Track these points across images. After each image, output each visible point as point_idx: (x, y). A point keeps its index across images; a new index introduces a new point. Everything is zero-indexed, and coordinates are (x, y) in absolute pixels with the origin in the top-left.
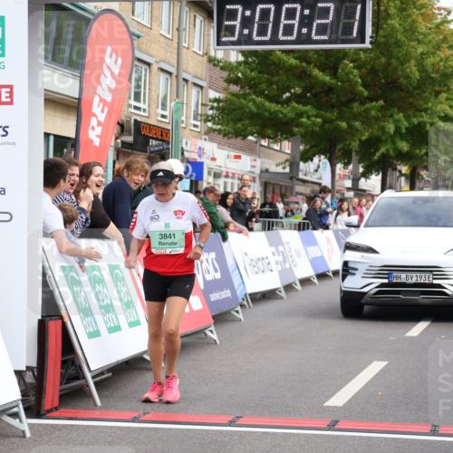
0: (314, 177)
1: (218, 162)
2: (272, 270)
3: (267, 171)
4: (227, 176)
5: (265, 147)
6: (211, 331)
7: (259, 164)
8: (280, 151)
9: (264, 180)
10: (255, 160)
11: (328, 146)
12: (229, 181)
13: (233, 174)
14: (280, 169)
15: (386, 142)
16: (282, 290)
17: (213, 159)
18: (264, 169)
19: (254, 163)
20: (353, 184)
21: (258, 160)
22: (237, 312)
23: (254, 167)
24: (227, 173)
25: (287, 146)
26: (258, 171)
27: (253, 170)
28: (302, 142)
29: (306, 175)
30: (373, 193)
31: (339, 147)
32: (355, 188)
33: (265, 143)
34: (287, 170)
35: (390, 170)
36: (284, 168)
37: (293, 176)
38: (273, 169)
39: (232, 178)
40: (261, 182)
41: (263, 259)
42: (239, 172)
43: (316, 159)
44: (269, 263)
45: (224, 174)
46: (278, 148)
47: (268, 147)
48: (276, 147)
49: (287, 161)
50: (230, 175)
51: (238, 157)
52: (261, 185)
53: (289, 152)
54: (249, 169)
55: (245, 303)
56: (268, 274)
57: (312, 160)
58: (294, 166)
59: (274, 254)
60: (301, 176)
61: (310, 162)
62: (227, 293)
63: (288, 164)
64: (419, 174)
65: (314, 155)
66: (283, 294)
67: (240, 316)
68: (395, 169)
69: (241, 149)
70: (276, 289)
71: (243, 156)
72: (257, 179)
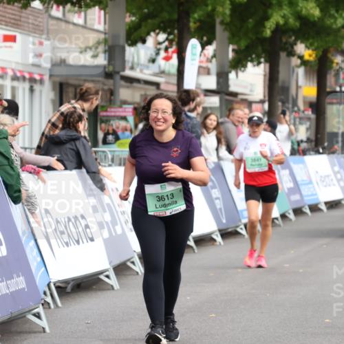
0: (146, 71)
2: (92, 240)
3: (63, 62)
5: (58, 19)
8: (84, 27)
9: (58, 80)
10: (41, 43)
11: (175, 16)
14: (86, 59)
16: (112, 274)
18: (57, 59)
19: (40, 49)
20: (218, 83)
21: (46, 43)
23: (39, 55)
25: (96, 17)
26: (46, 64)
28: (128, 11)
29: (132, 68)
30: (250, 98)
31: (196, 16)
32: (222, 89)
33: (57, 12)
34: (102, 60)
35: (283, 55)
36: (95, 56)
37: (113, 73)
40: (54, 84)
42: (13, 66)
43: (150, 41)
46: (81, 21)
48: (78, 19)
49: (99, 43)
51: (12, 39)
52: (54, 89)
53: (101, 27)
54: (31, 59)
56: (86, 246)
57: (144, 42)
58: (114, 51)
59: (95, 209)
60: (128, 73)
61: (140, 45)
62: (18, 283)
63: (101, 48)
65: (148, 34)
66: (113, 281)
67: (43, 323)
68: (291, 53)
69: (16, 24)
70: (101, 273)
71: (19, 37)
72: (46, 78)
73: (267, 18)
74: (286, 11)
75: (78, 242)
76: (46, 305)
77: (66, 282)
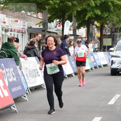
0: (54, 30)
1: (7, 24)
2: (39, 76)
3: (31, 27)
4: (11, 31)
5: (29, 16)
6: (14, 107)
7: (27, 24)
8: (37, 18)
9: (29, 32)
10: (25, 22)
11: (61, 15)
12: (13, 33)
13: (14, 29)
14: (37, 27)
15: (90, 11)
17: (4, 23)
18: (29, 27)
19: (24, 24)
20: (73, 33)
22: (25, 97)
23: (24, 26)
24: (11, 29)
25: (40, 15)
26: (26, 28)
27: (24, 27)
28: (48, 13)
29: (50, 29)
30: (82, 37)
31: (67, 14)
33: (29, 14)
34: (41, 27)
35: (91, 25)
36: (39, 26)
37: (44, 30)
38: (34, 26)
39: (14, 32)
40: (28, 33)
41: (35, 70)
42: (17, 29)
44: (38, 72)
45: (10, 30)
46: (36, 16)
47: (31, 16)
49: (41, 22)
50: (13, 30)
51: (17, 21)
52: (28, 35)
53: (41, 18)
54: (22, 27)
55: (28, 92)
57: (53, 22)
58: (45, 24)
60: (49, 30)
62: (19, 88)
63: (41, 24)
64: (105, 26)
65: (54, 20)
67: (26, 99)
68: (93, 24)
69: (18, 17)
70: (42, 85)
71: (19, 21)
72: (26, 32)
73: (86, 15)
74: (92, 13)
75: (35, 77)
76: (27, 94)
77: (32, 87)
